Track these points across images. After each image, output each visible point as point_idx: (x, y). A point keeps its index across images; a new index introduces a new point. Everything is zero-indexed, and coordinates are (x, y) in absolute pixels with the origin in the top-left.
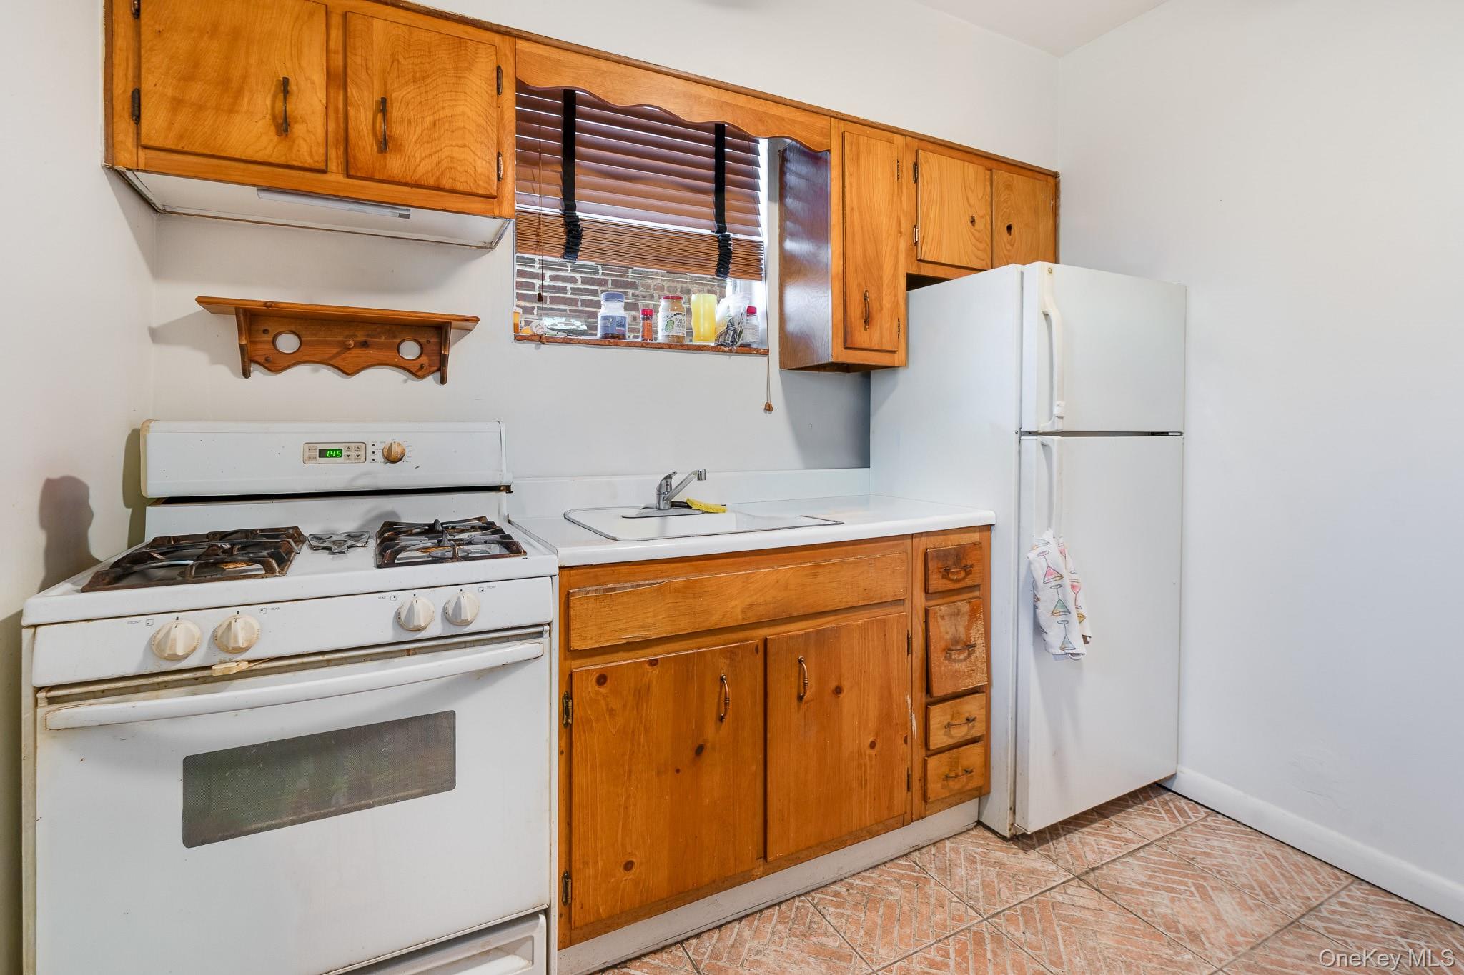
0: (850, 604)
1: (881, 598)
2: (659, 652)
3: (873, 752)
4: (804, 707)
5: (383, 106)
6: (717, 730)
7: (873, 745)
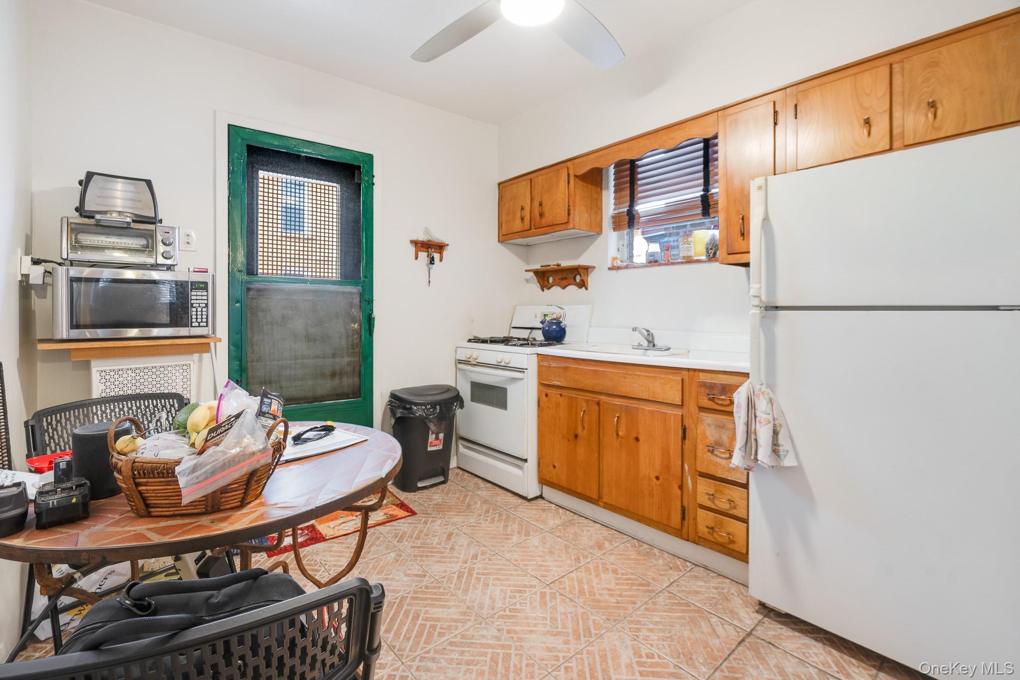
0: (644, 397)
1: (672, 401)
2: (564, 392)
3: (658, 482)
4: (619, 439)
5: (541, 205)
6: (583, 431)
7: (657, 478)
